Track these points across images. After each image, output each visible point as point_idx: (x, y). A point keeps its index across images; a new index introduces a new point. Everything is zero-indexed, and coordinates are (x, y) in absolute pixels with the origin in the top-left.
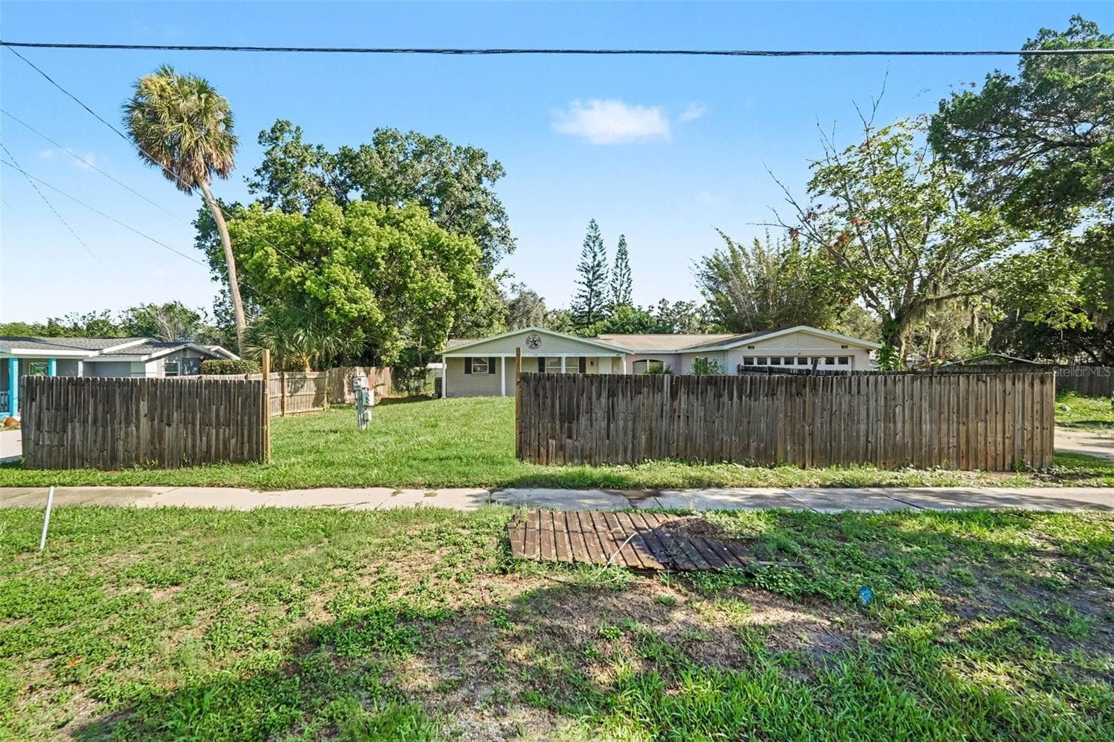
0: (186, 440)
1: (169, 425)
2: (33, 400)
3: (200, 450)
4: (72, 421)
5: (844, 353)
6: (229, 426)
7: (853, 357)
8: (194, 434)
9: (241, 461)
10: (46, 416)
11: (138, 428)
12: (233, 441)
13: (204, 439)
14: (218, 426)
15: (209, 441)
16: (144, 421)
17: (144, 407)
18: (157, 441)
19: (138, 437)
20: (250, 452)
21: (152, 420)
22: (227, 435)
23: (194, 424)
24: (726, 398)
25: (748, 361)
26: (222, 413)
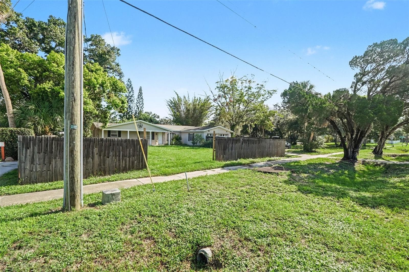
0: (116, 163)
1: (108, 157)
2: (27, 148)
3: (123, 167)
4: (55, 158)
5: (227, 133)
6: (134, 156)
7: (228, 134)
8: (119, 160)
9: (138, 169)
10: (37, 156)
11: (93, 159)
12: (136, 162)
13: (124, 162)
14: (129, 157)
15: (126, 162)
16: (96, 157)
17: (96, 150)
18: (102, 164)
19: (93, 164)
20: (142, 165)
21: (100, 156)
22: (133, 160)
23: (119, 157)
24: (250, 144)
25: (208, 134)
26: (131, 152)
